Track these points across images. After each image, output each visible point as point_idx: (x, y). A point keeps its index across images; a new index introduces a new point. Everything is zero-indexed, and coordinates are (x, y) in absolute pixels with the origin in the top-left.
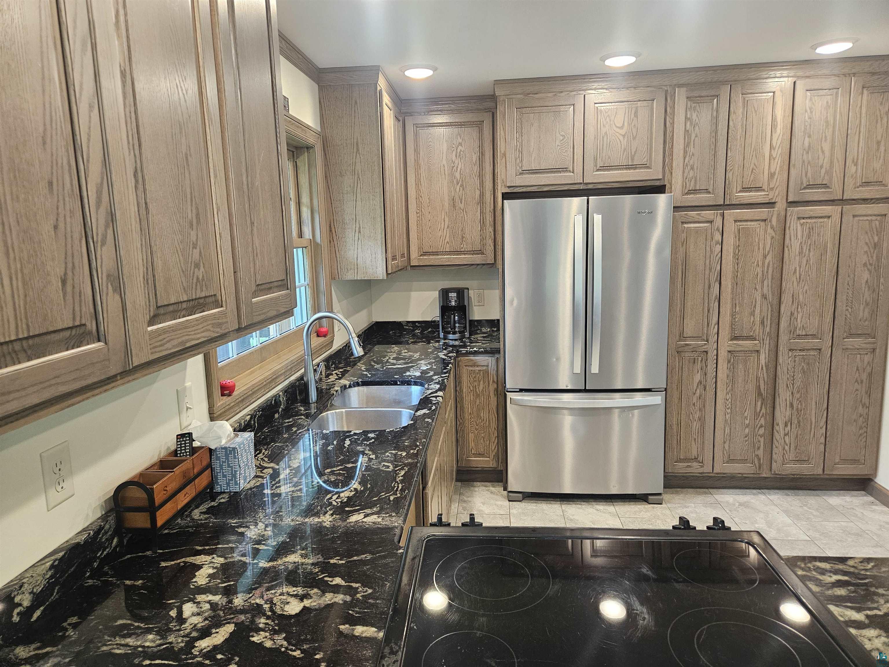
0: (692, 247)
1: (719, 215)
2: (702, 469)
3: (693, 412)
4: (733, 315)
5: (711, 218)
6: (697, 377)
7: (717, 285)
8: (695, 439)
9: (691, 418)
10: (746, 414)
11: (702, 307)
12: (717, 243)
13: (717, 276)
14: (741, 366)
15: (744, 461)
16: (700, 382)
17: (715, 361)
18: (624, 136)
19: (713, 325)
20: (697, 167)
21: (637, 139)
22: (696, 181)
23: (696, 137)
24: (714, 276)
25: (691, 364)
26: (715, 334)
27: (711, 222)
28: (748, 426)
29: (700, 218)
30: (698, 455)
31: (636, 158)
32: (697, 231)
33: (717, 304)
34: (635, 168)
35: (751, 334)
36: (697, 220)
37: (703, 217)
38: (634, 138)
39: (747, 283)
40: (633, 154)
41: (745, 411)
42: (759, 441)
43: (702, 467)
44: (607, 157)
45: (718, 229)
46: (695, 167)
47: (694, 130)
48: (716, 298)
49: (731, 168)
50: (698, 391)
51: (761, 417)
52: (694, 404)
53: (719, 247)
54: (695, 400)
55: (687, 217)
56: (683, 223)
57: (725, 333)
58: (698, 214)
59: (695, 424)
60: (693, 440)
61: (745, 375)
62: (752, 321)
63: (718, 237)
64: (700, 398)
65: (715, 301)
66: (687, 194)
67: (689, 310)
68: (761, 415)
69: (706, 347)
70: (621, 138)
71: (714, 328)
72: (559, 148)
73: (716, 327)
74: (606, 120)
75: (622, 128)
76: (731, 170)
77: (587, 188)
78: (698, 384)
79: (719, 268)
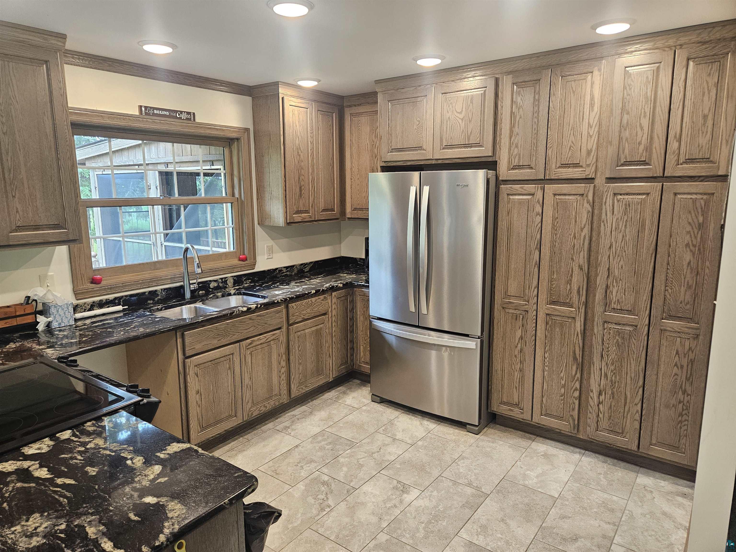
0: (516, 215)
1: (539, 188)
2: (522, 415)
3: (514, 362)
4: (551, 281)
5: (532, 191)
6: (519, 333)
7: (537, 253)
8: (516, 387)
9: (513, 368)
10: (562, 375)
11: (524, 271)
12: (538, 214)
13: (537, 244)
14: (557, 330)
15: (561, 418)
16: (521, 338)
17: (534, 321)
18: (462, 120)
19: (533, 288)
20: (521, 145)
21: (472, 121)
22: (519, 157)
23: (520, 118)
24: (534, 245)
25: (514, 321)
26: (535, 296)
27: (533, 195)
28: (564, 386)
29: (523, 190)
30: (519, 402)
31: (471, 138)
32: (520, 202)
33: (536, 269)
34: (471, 147)
35: (568, 301)
36: (521, 193)
37: (526, 190)
38: (470, 121)
39: (564, 253)
40: (469, 134)
41: (562, 372)
42: (574, 403)
43: (522, 413)
44: (450, 138)
45: (538, 202)
46: (519, 146)
47: (518, 112)
48: (536, 264)
49: (551, 146)
50: (519, 345)
51: (576, 381)
52: (516, 356)
53: (539, 218)
54: (516, 353)
55: (512, 189)
56: (508, 195)
57: (543, 297)
58: (521, 187)
59: (516, 373)
60: (514, 388)
61: (561, 338)
62: (568, 289)
63: (538, 209)
64: (521, 352)
65: (535, 266)
66: (513, 169)
67: (513, 272)
68: (576, 379)
69: (526, 307)
70: (460, 121)
71: (534, 291)
72: (416, 131)
73: (536, 290)
74: (449, 106)
75: (460, 113)
76: (551, 147)
77: (437, 163)
78: (519, 339)
79: (539, 236)
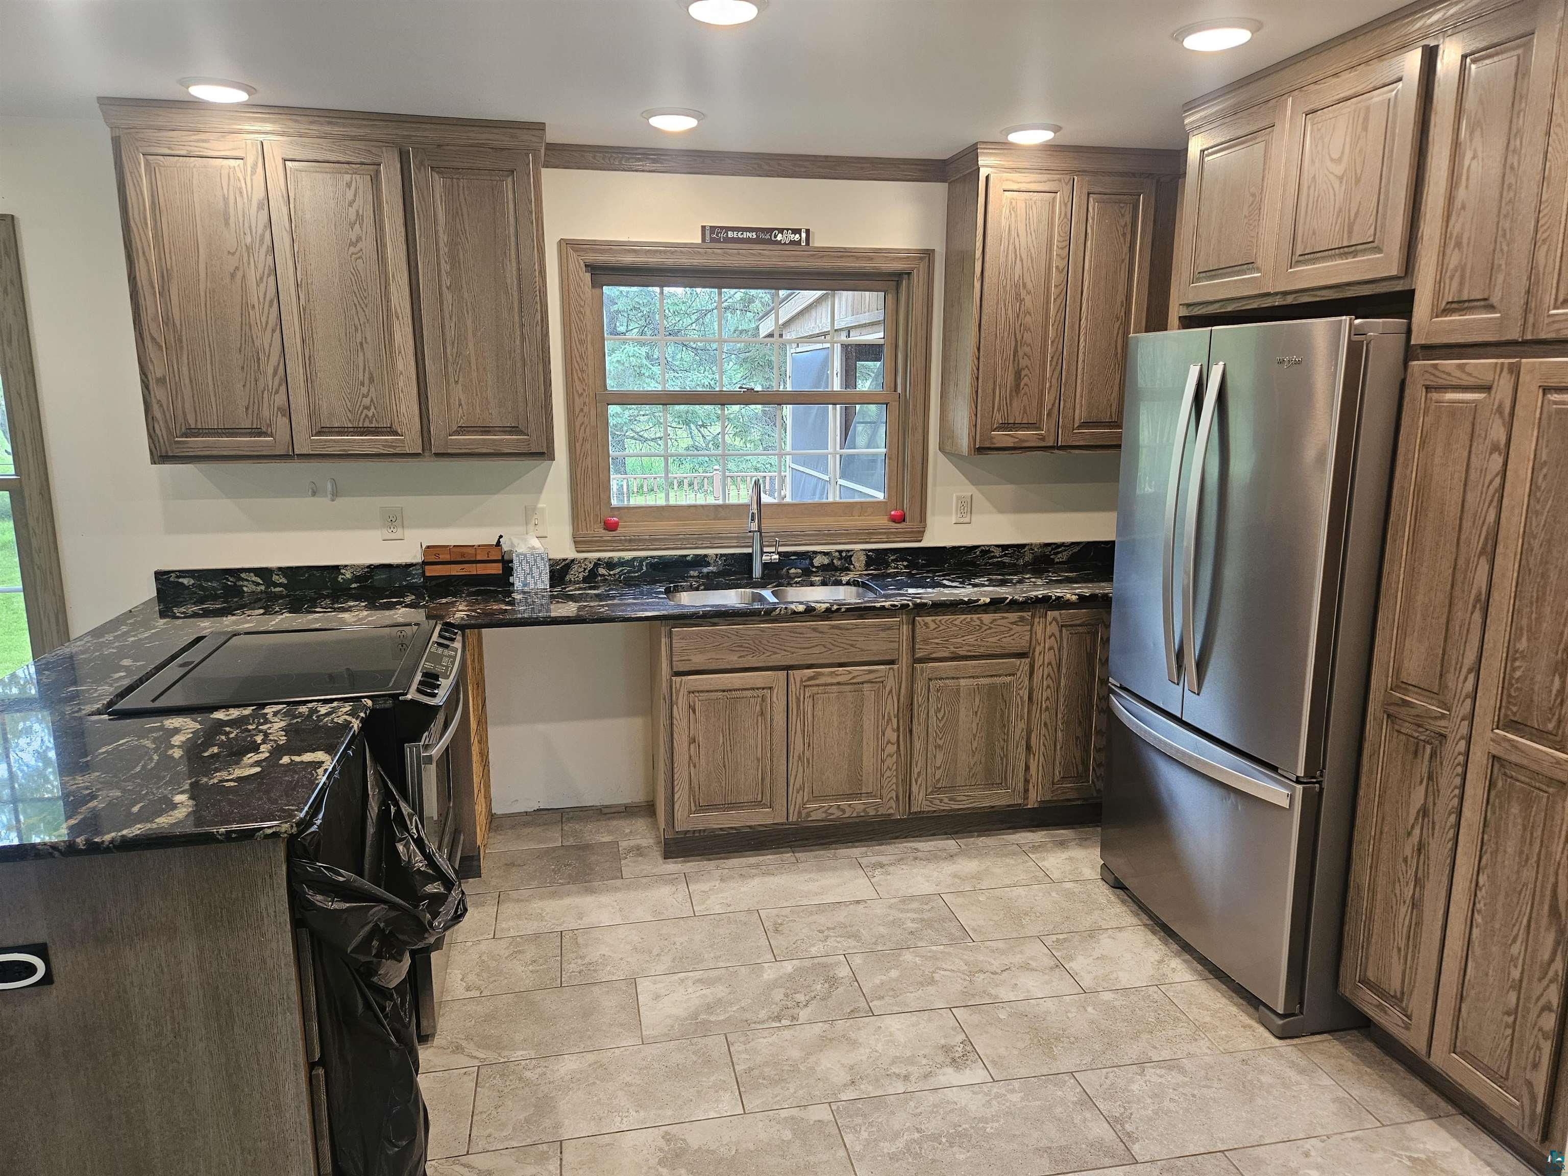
0: (1439, 450)
1: (1505, 370)
2: (1403, 1031)
3: (1401, 877)
4: (1511, 656)
5: (1488, 377)
6: (1418, 797)
7: (1484, 566)
8: (1399, 950)
9: (1398, 892)
10: (1515, 949)
11: (1445, 616)
12: (1495, 448)
13: (1486, 539)
14: (1515, 810)
15: (1501, 1079)
16: (1424, 812)
17: (1459, 770)
18: (1341, 178)
19: (1464, 671)
20: (1469, 238)
21: (1363, 181)
22: (1463, 277)
23: (1473, 158)
24: (1476, 540)
25: (1410, 756)
26: (1467, 697)
27: (1487, 388)
28: (1518, 986)
29: (1464, 376)
30: (1403, 993)
31: (1356, 228)
32: (1454, 410)
33: (1477, 617)
34: (1355, 254)
35: (1551, 726)
36: (1455, 382)
37: (1470, 375)
38: (1358, 181)
39: (1553, 576)
40: (1352, 218)
41: (1514, 940)
42: (1539, 1048)
43: (1407, 1027)
44: (1311, 232)
45: (1500, 411)
46: (1465, 241)
47: (1471, 141)
48: (1477, 600)
49: (1545, 235)
50: (1417, 831)
51: (1551, 981)
52: (1405, 860)
53: (1497, 461)
54: (1408, 851)
55: (1437, 373)
56: (1428, 388)
57: (1488, 701)
58: (1461, 367)
59: (1403, 909)
60: (1395, 950)
61: (1523, 841)
62: (1554, 692)
63: (1498, 433)
64: (1419, 850)
65: (1474, 607)
66: (1446, 312)
67: (1419, 616)
68: (1551, 974)
69: (1443, 723)
70: (1336, 185)
71: (1466, 679)
72: (1246, 221)
73: (1471, 677)
74: (1316, 146)
75: (1339, 161)
76: (1544, 241)
77: (1284, 303)
78: (1418, 812)
79: (1491, 517)
